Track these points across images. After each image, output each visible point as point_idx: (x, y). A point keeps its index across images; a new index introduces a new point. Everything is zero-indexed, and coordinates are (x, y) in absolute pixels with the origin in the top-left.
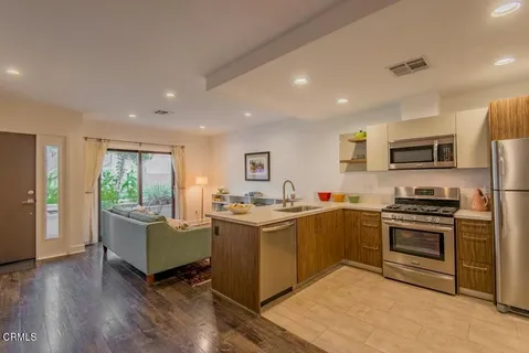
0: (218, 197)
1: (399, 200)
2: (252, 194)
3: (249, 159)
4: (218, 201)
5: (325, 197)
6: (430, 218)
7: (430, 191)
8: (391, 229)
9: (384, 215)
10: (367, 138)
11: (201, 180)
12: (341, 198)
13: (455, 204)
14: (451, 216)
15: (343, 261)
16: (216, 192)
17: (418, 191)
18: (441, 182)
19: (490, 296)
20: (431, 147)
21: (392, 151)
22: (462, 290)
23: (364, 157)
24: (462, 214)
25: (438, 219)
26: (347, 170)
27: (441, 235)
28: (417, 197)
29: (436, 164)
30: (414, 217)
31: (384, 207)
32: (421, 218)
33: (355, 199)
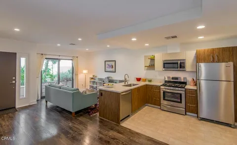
0: (92, 78)
1: (166, 81)
2: (108, 78)
3: (107, 63)
4: (92, 80)
5: (139, 80)
6: (177, 89)
7: (177, 78)
8: (164, 92)
9: (162, 87)
10: (155, 58)
11: (85, 72)
12: (145, 80)
13: (185, 83)
14: (184, 88)
15: (146, 104)
16: (92, 76)
17: (173, 78)
18: (181, 75)
19: (196, 115)
20: (178, 63)
21: (164, 63)
22: (187, 113)
23: (154, 65)
24: (188, 87)
25: (180, 89)
26: (147, 70)
27: (181, 94)
28: (172, 80)
29: (179, 69)
30: (172, 88)
31: (161, 84)
32: (174, 88)
33: (150, 81)
